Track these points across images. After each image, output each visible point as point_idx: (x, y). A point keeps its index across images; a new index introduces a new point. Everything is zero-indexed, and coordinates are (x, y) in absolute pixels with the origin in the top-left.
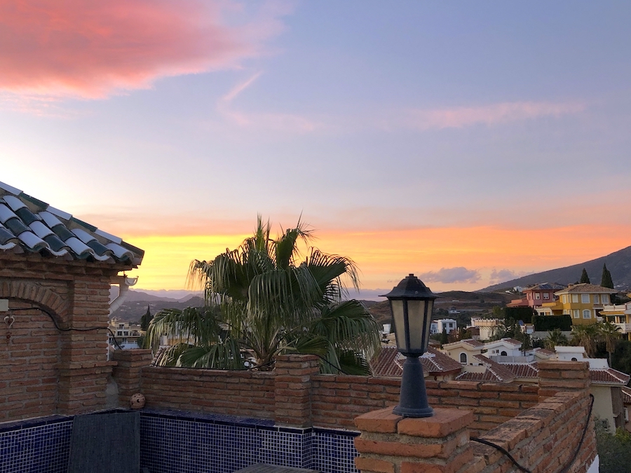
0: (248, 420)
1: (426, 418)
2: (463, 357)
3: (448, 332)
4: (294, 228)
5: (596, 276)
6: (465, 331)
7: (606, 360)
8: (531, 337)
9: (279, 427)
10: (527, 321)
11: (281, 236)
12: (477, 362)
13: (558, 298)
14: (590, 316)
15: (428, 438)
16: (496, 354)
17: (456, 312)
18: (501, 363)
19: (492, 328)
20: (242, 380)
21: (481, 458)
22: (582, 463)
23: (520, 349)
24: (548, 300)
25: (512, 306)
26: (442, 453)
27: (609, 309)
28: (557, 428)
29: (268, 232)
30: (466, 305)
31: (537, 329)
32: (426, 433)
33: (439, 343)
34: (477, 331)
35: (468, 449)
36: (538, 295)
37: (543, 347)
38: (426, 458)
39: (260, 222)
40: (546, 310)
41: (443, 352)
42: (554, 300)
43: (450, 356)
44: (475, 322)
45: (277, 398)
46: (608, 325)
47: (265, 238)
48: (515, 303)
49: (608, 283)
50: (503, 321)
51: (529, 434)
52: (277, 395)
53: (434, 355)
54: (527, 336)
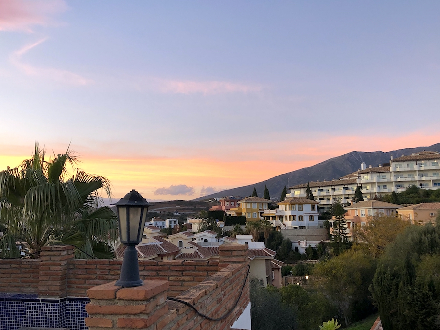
0: (15, 296)
1: (137, 287)
2: (181, 243)
3: (172, 227)
4: (64, 154)
5: (261, 193)
6: (183, 227)
7: (264, 243)
8: (223, 229)
9: (41, 299)
10: (221, 220)
11: (53, 159)
12: (189, 246)
13: (239, 205)
14: (257, 216)
15: (137, 300)
16: (201, 241)
17: (178, 214)
18: (204, 246)
19: (200, 224)
20: (13, 266)
21: (174, 311)
22: (240, 308)
23: (215, 237)
24: (234, 207)
25: (213, 210)
26: (145, 310)
27: (268, 212)
28: (226, 288)
29: (43, 156)
30: (184, 209)
31: (226, 224)
32: (136, 297)
33: (166, 234)
34: (190, 226)
35: (164, 306)
36: (228, 203)
37: (229, 236)
38: (135, 315)
39: (37, 147)
40: (232, 212)
41: (168, 240)
42: (237, 206)
43: (172, 243)
44: (190, 221)
45: (40, 278)
46: (266, 221)
47: (41, 160)
48: (215, 208)
49: (267, 197)
50: (206, 219)
51: (208, 293)
52: (41, 275)
53: (162, 243)
54: (220, 229)
